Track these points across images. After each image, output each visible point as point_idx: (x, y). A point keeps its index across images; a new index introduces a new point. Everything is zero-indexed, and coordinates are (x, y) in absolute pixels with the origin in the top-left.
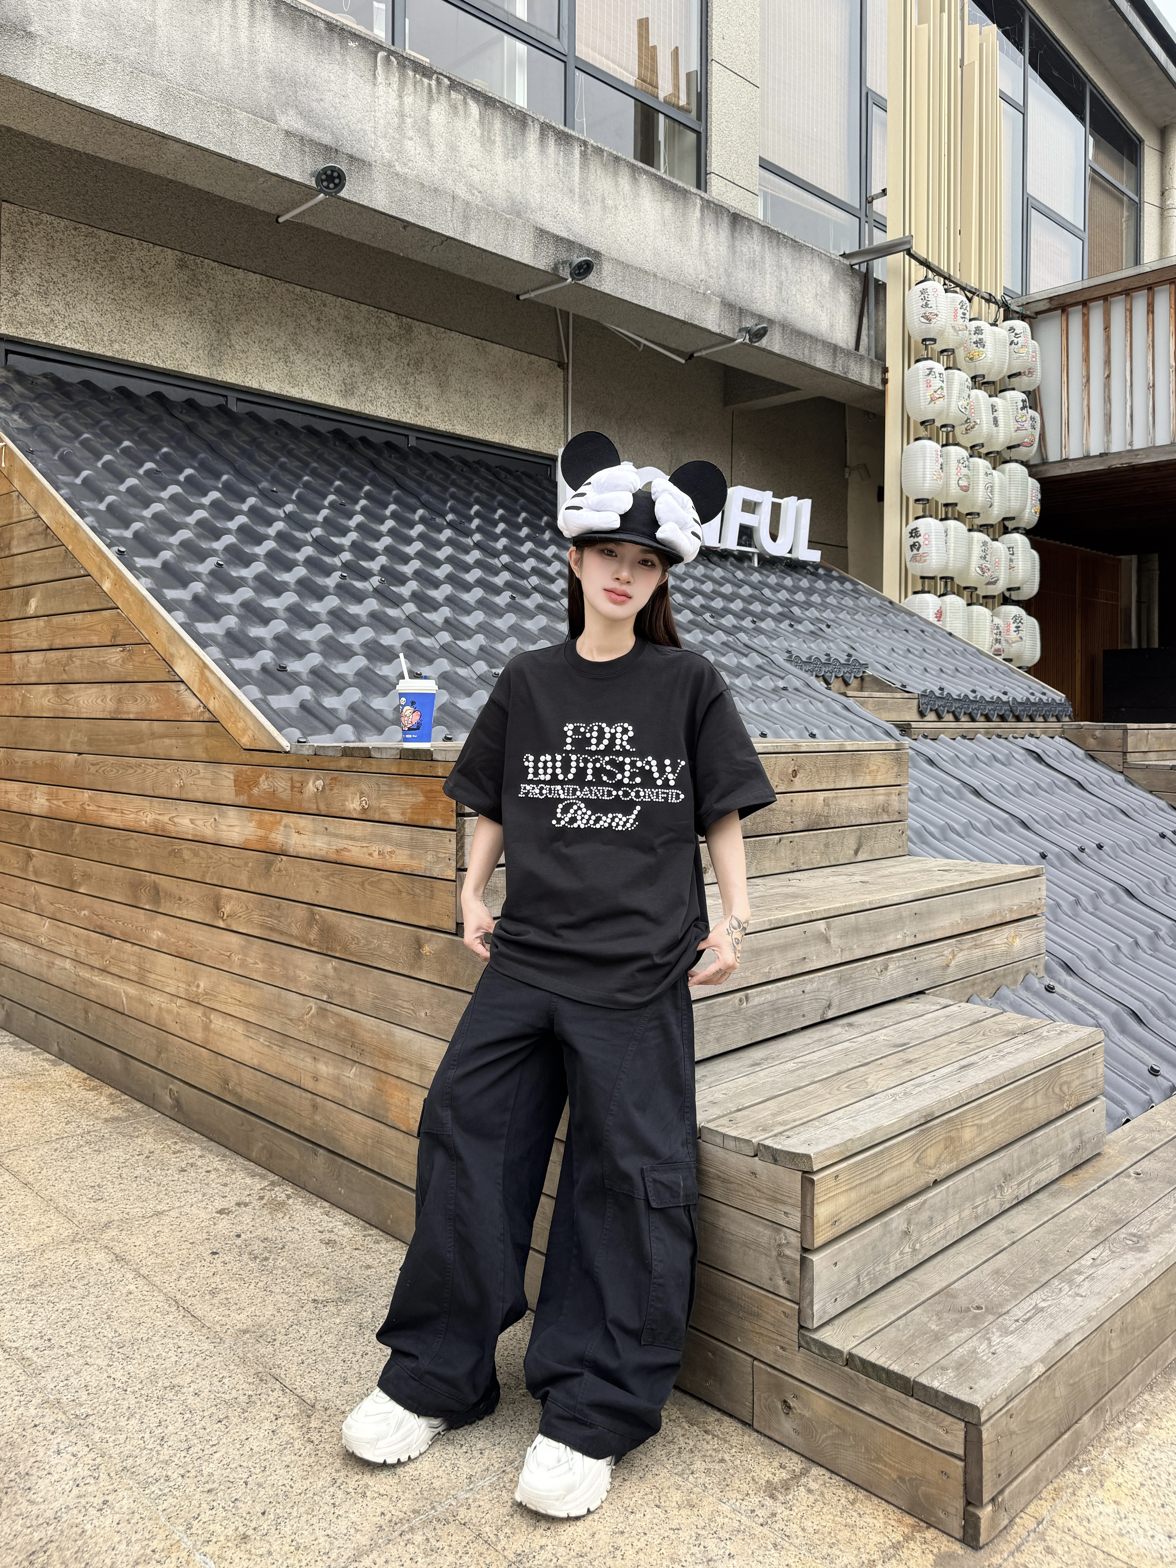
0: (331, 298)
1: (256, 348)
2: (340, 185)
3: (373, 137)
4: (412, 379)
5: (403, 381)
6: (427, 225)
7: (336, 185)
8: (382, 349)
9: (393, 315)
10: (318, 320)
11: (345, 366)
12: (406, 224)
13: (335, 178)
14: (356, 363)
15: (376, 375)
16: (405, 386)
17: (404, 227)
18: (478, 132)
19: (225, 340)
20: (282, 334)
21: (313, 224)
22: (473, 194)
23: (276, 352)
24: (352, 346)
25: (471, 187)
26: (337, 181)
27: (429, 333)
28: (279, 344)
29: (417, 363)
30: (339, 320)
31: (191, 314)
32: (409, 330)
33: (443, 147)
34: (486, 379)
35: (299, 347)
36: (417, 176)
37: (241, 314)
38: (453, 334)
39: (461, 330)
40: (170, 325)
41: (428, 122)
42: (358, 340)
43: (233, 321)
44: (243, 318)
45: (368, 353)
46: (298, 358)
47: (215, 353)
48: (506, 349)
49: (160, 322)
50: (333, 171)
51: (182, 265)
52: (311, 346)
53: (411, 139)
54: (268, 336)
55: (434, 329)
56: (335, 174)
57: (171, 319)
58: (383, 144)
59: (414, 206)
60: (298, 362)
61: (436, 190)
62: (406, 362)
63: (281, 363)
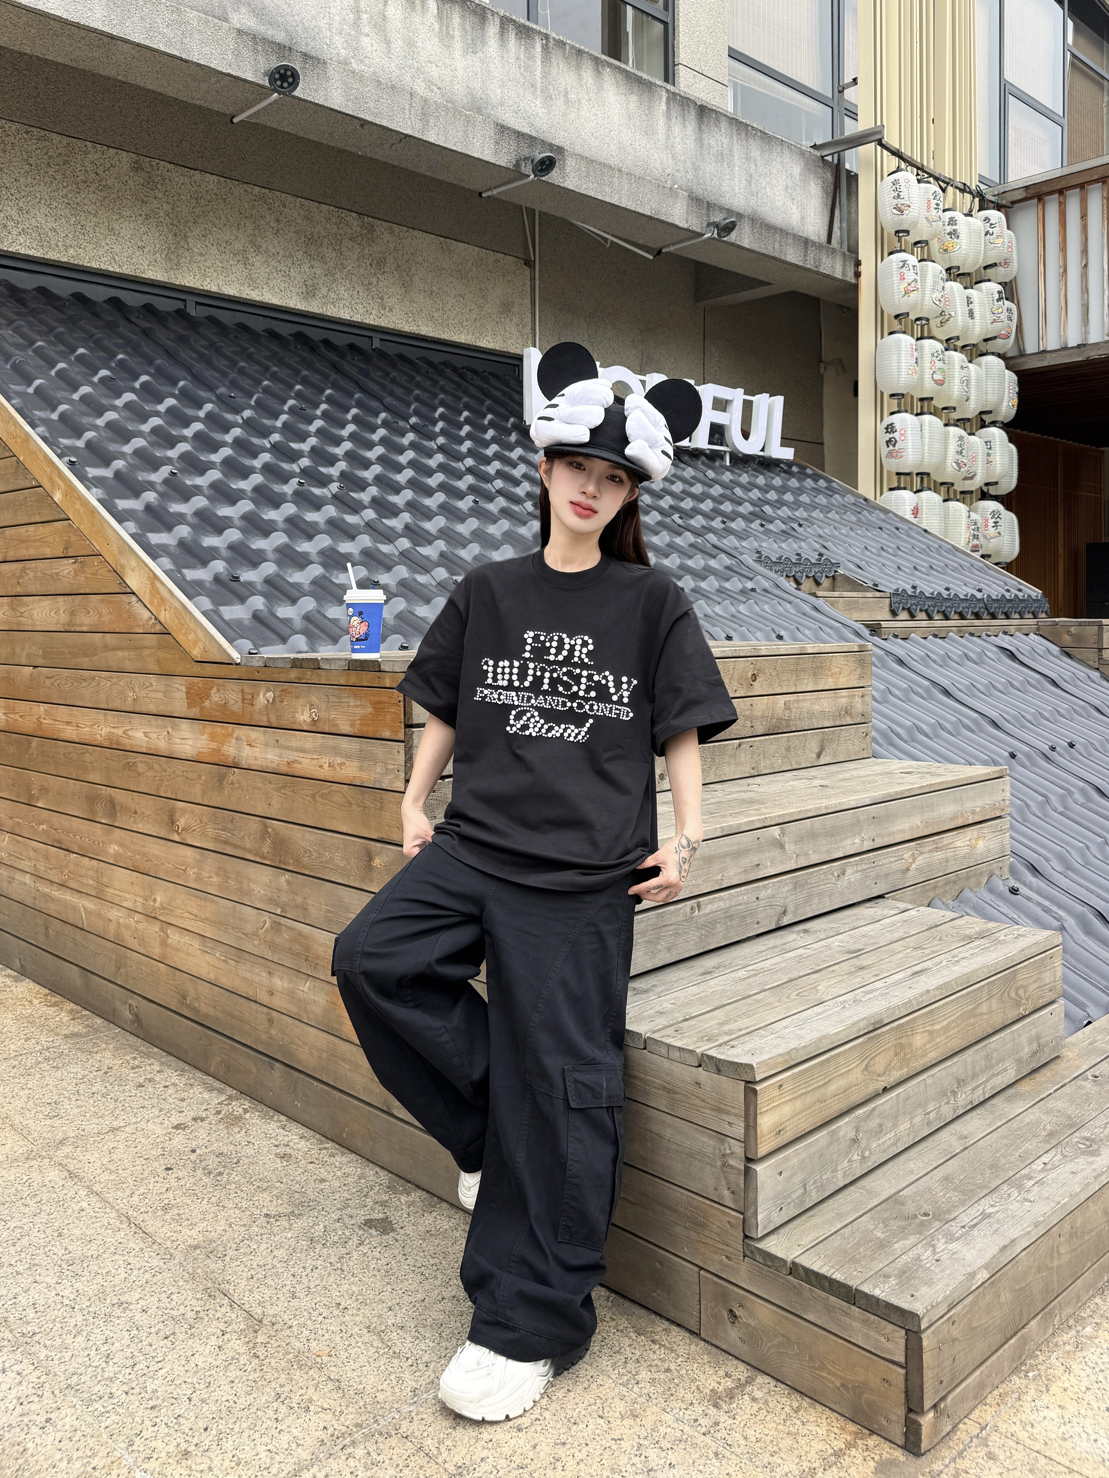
0: (290, 198)
1: (214, 251)
2: (295, 84)
3: (328, 34)
4: (374, 280)
5: (366, 282)
6: (385, 123)
7: (290, 84)
8: (344, 249)
9: (354, 215)
10: (278, 221)
11: (306, 267)
12: (364, 123)
13: (288, 77)
14: (317, 264)
15: (337, 276)
16: (368, 287)
17: (362, 126)
18: (437, 27)
19: (182, 243)
20: (241, 236)
21: (269, 124)
22: (432, 91)
23: (235, 255)
24: (313, 248)
25: (430, 83)
26: (290, 80)
27: (392, 233)
28: (238, 246)
29: (380, 263)
30: (299, 221)
31: (148, 217)
32: (371, 229)
33: (400, 43)
34: (451, 279)
35: (258, 249)
36: (374, 73)
37: (198, 216)
38: (416, 233)
39: (424, 228)
40: (126, 229)
41: (384, 18)
42: (319, 241)
43: (190, 224)
44: (200, 221)
45: (330, 254)
46: (257, 260)
47: (172, 257)
48: (471, 247)
49: (116, 227)
50: (286, 70)
51: (137, 168)
52: (270, 248)
53: (367, 35)
54: (226, 238)
55: (396, 228)
56: (289, 73)
57: (127, 223)
58: (338, 40)
59: (371, 105)
60: (257, 264)
61: (393, 87)
62: (368, 262)
63: (240, 266)
